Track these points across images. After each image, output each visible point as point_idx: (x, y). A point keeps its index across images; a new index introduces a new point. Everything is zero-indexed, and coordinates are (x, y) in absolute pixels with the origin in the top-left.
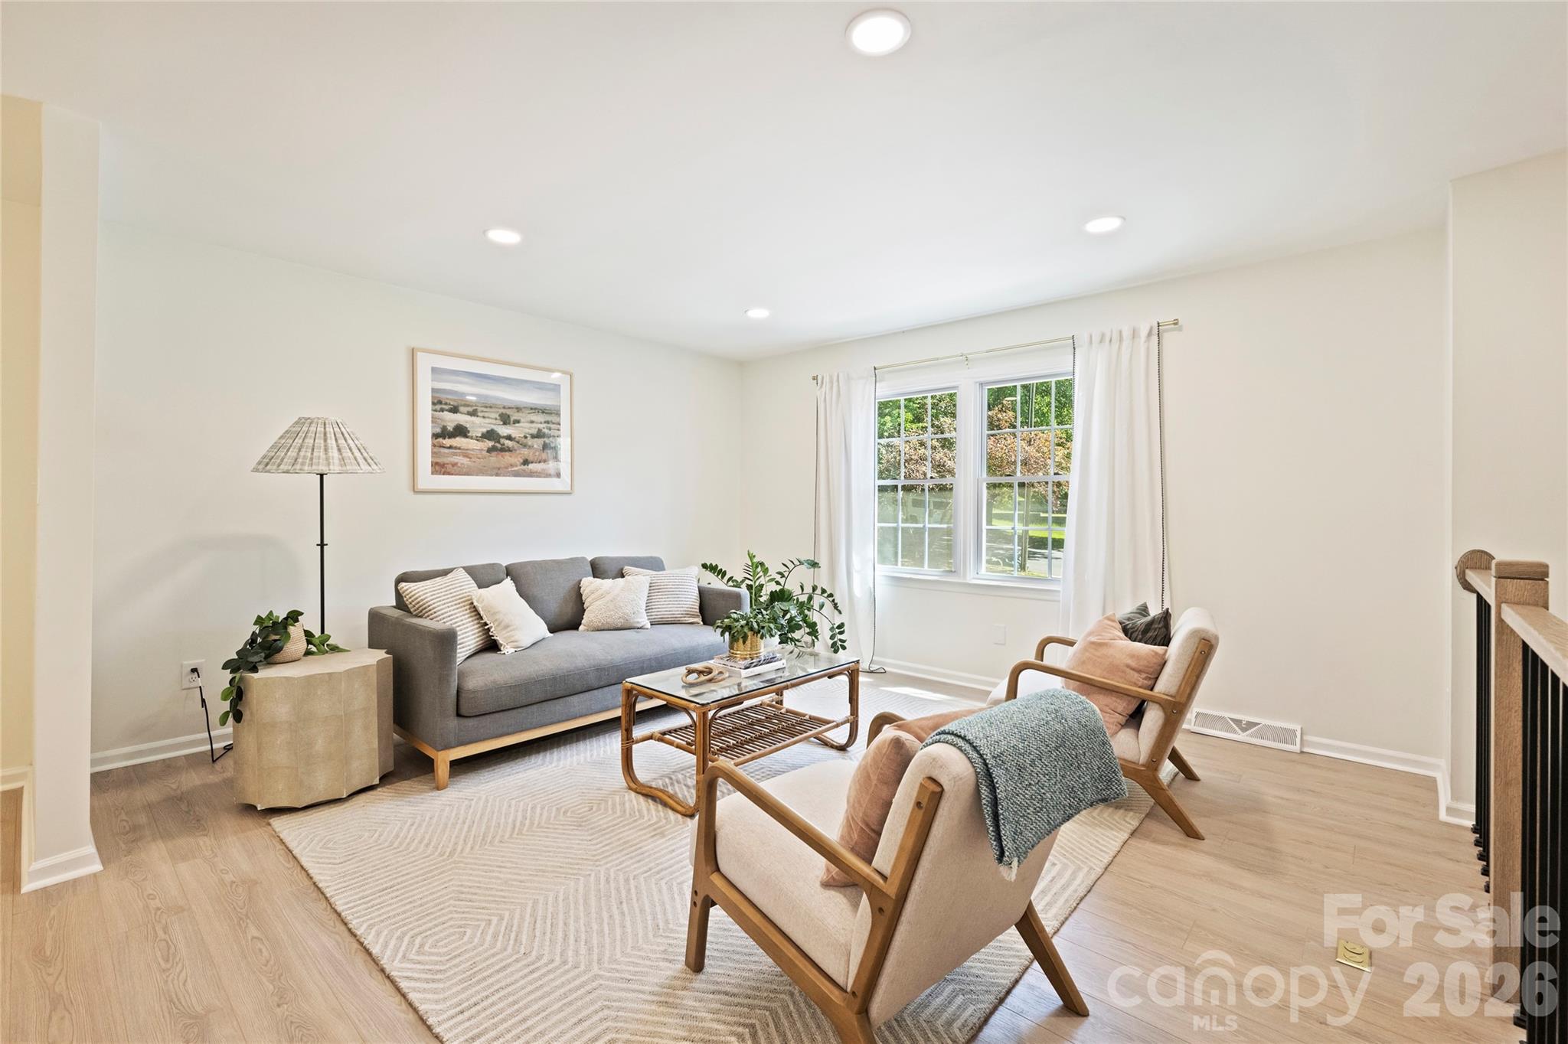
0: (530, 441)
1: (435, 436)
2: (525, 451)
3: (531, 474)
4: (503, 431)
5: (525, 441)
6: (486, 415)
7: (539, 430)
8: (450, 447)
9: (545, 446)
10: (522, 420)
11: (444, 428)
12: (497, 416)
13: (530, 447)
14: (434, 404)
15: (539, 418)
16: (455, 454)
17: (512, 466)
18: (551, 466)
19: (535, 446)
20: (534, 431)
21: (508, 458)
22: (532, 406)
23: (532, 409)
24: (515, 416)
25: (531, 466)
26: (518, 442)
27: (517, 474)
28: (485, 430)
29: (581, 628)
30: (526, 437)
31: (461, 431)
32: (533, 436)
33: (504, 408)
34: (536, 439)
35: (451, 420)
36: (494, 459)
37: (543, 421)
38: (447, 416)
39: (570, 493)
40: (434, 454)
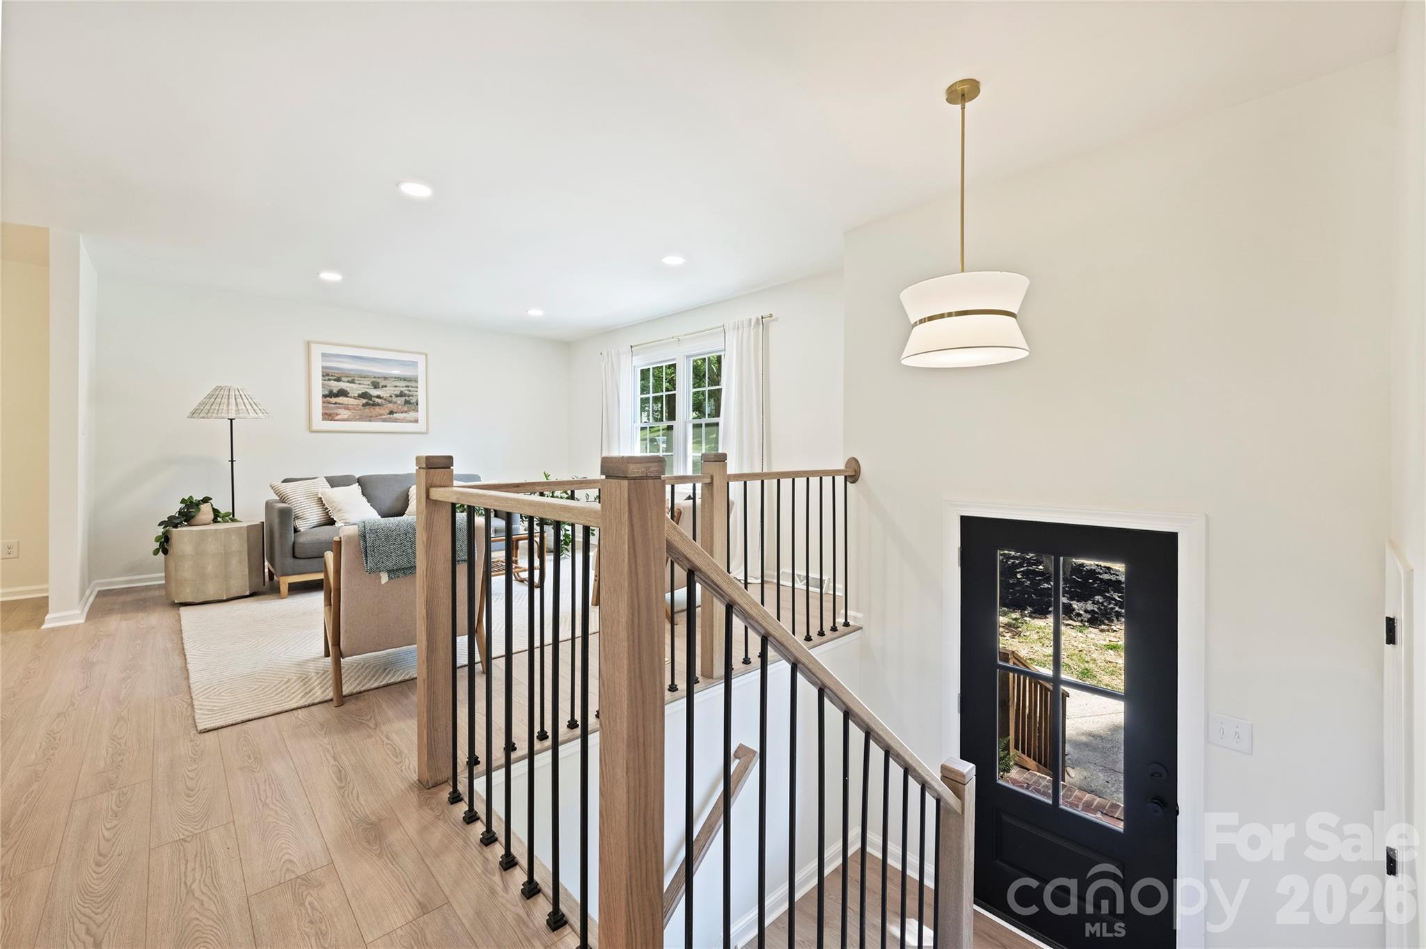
0: (394, 399)
1: (325, 396)
2: (391, 406)
3: (396, 420)
4: (374, 392)
5: (390, 399)
6: (361, 382)
7: (402, 392)
8: (336, 403)
9: (407, 402)
10: (388, 385)
11: (331, 392)
12: (369, 383)
13: (395, 403)
14: (323, 376)
15: (404, 384)
16: (339, 408)
17: (381, 415)
18: (411, 415)
19: (399, 402)
20: (398, 393)
21: (378, 410)
22: (397, 376)
23: (395, 378)
24: (383, 383)
25: (395, 415)
26: (385, 400)
27: (385, 420)
28: (360, 392)
30: (391, 396)
31: (342, 393)
32: (397, 396)
33: (375, 377)
34: (399, 398)
35: (336, 386)
36: (367, 410)
37: (404, 385)
38: (333, 383)
39: (426, 433)
40: (324, 407)
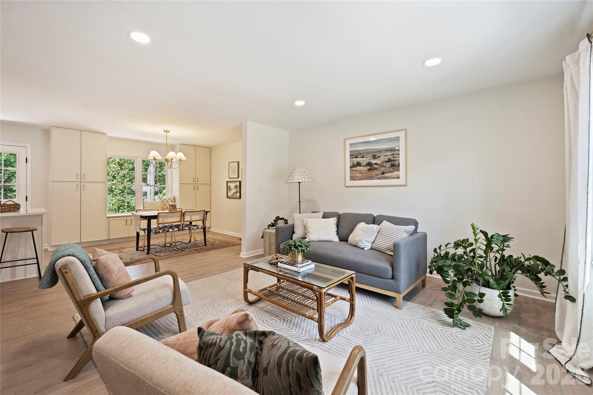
0: (385, 164)
1: (351, 167)
2: (383, 169)
3: (386, 178)
4: (374, 161)
5: (382, 164)
6: (367, 156)
7: (389, 159)
8: (355, 171)
9: (393, 165)
10: (381, 156)
11: (354, 164)
12: (371, 156)
13: (385, 167)
14: (350, 156)
15: (390, 153)
16: (357, 173)
17: (377, 175)
18: (395, 173)
19: (387, 166)
20: (387, 160)
21: (376, 172)
22: (386, 149)
23: (385, 150)
24: (378, 155)
25: (385, 175)
26: (380, 165)
27: (379, 179)
28: (366, 162)
30: (383, 163)
31: (359, 164)
32: (386, 162)
33: (374, 152)
34: (388, 163)
36: (369, 173)
37: (391, 154)
38: (355, 159)
39: (405, 186)
40: (351, 173)
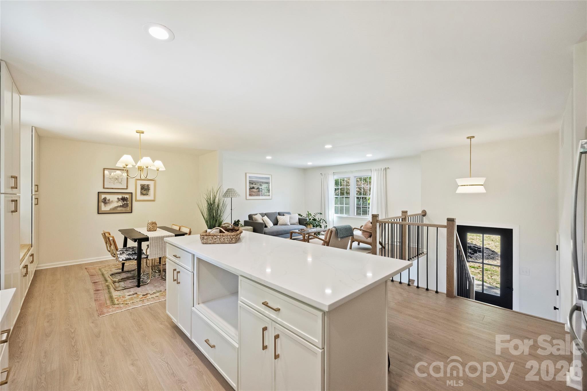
1: (249, 189)
3: (265, 196)
4: (260, 187)
6: (257, 184)
8: (252, 191)
9: (267, 190)
11: (251, 187)
12: (259, 184)
14: (249, 183)
17: (261, 194)
18: (268, 194)
21: (261, 192)
22: (265, 182)
24: (262, 184)
25: (265, 194)
26: (262, 189)
27: (262, 196)
28: (257, 187)
29: (278, 225)
31: (253, 188)
32: (265, 188)
36: (259, 193)
37: (267, 185)
38: (251, 185)
39: (271, 199)
40: (249, 192)
